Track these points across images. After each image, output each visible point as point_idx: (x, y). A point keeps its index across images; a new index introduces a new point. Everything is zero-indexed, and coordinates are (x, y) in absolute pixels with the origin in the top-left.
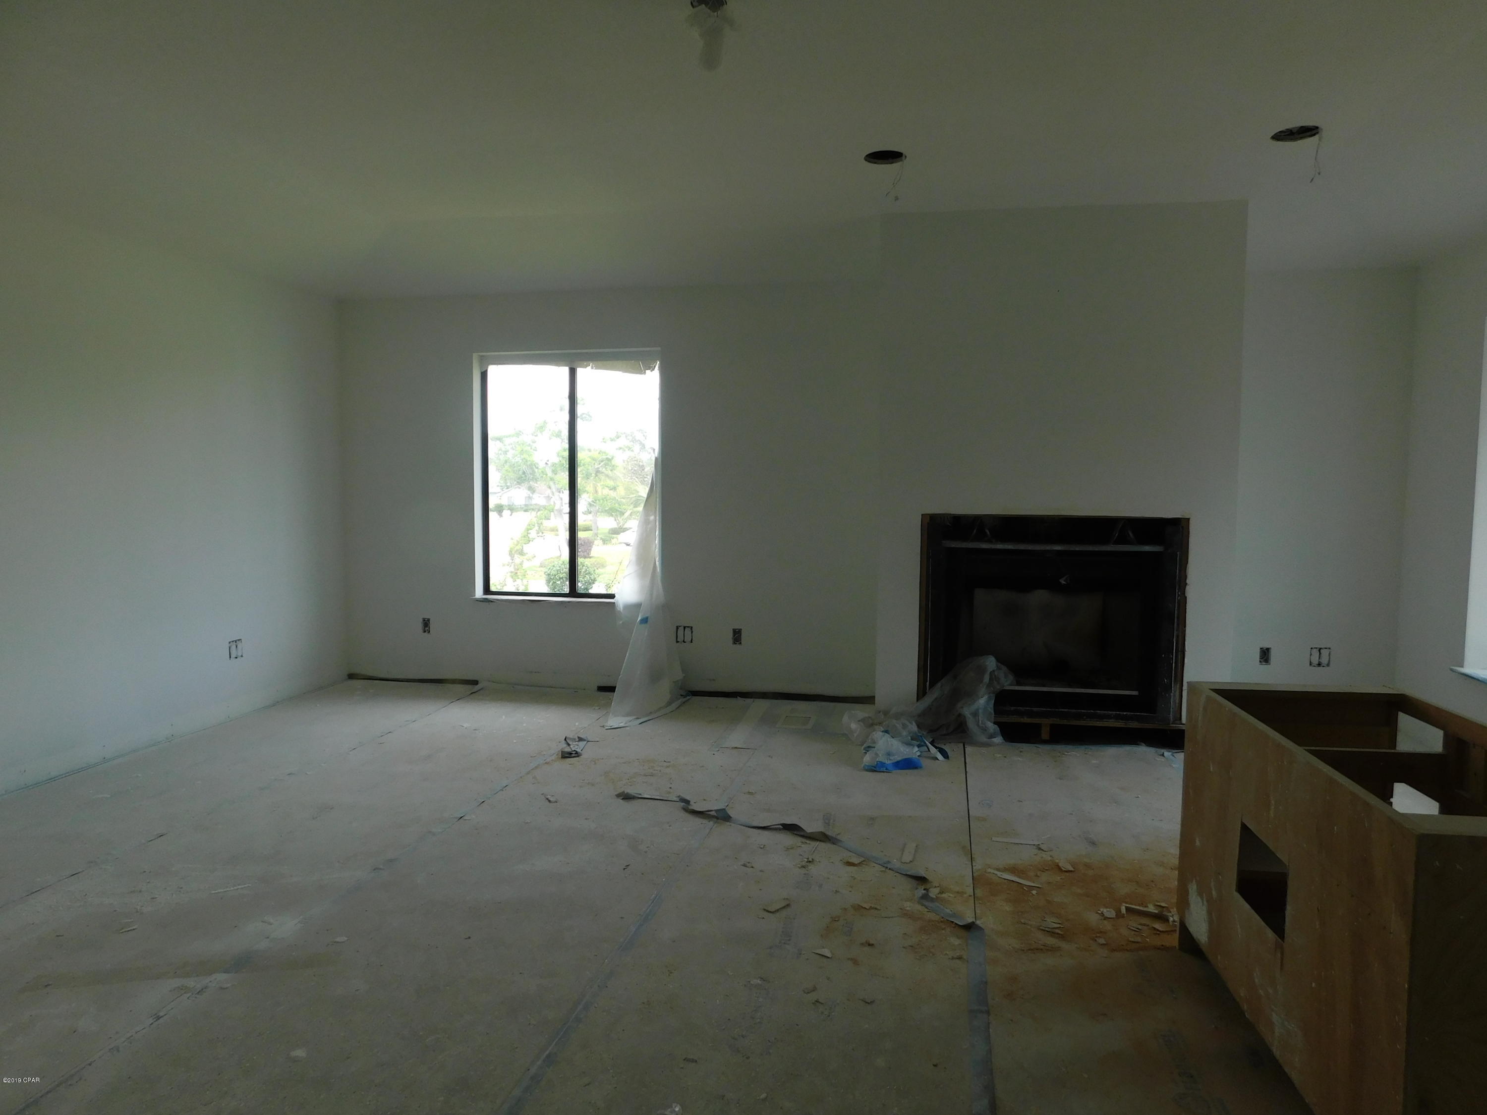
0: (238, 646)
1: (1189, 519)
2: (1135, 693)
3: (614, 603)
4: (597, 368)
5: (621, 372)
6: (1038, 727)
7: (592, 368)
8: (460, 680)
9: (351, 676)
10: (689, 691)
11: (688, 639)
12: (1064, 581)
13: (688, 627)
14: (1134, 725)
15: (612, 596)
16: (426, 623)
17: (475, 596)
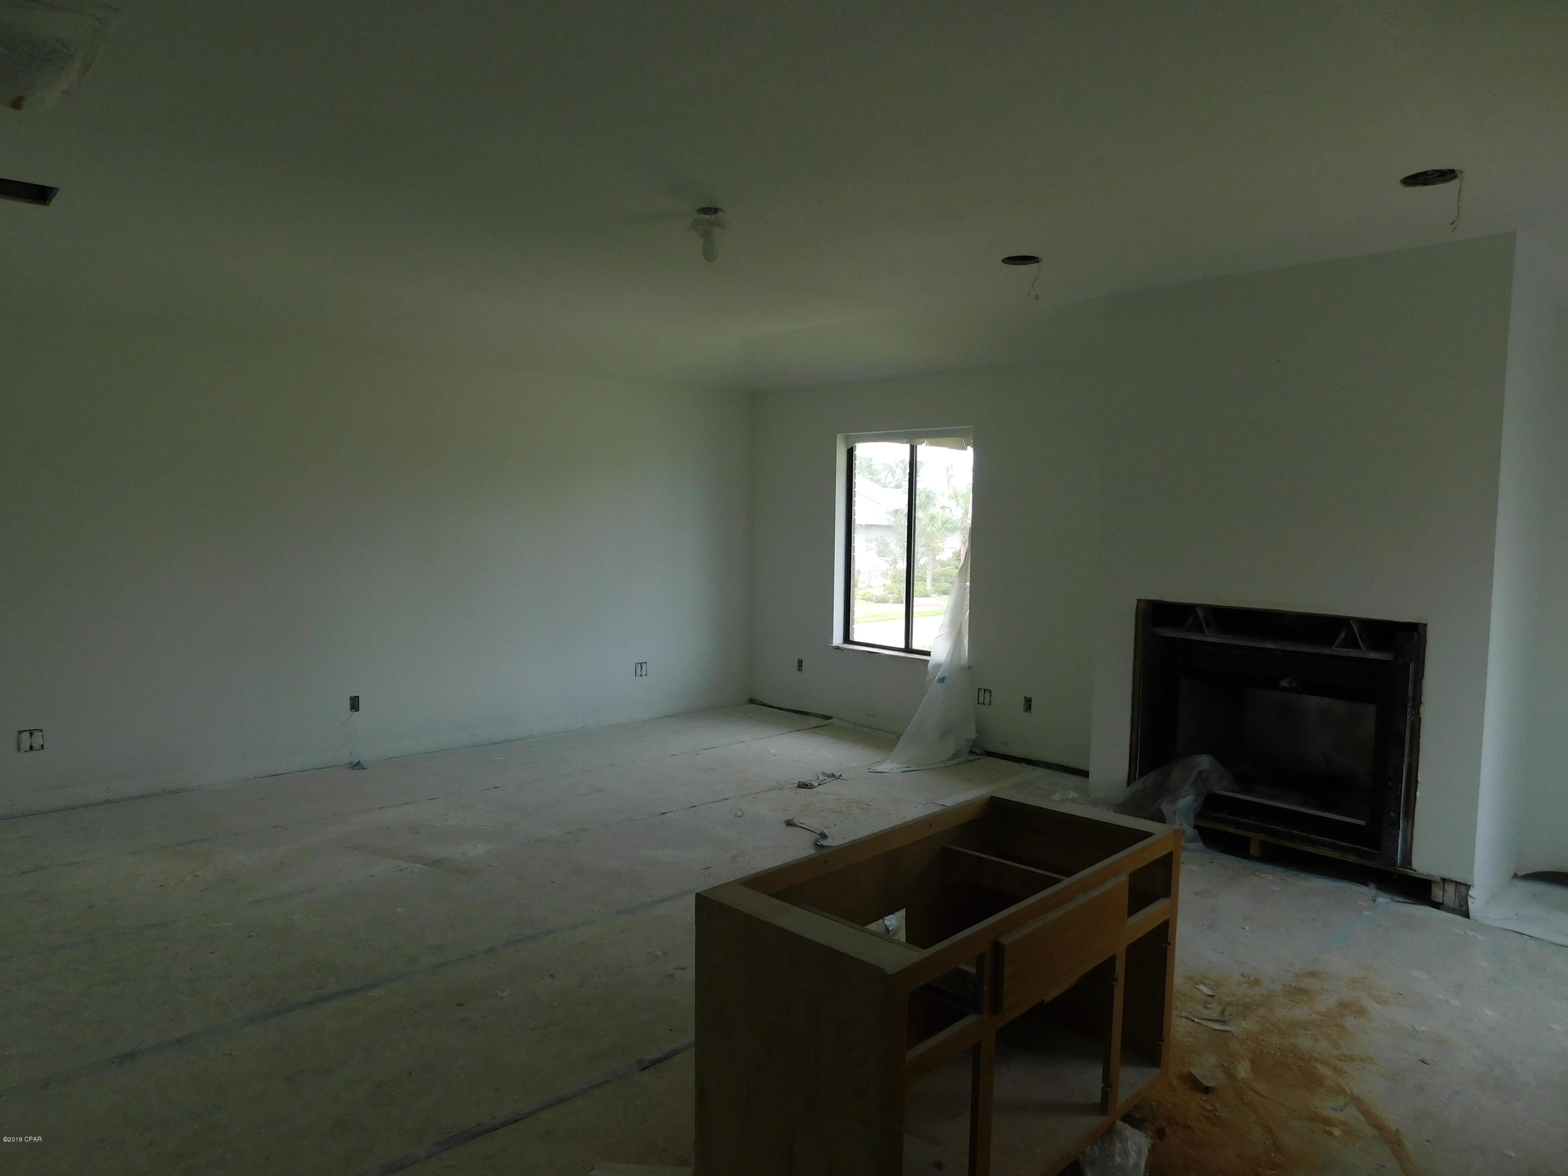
0: (643, 668)
1: (1426, 625)
2: (1362, 823)
3: (928, 661)
4: (931, 444)
5: (947, 448)
6: (1246, 841)
7: (926, 445)
8: (820, 715)
9: (752, 701)
10: (985, 751)
11: (987, 702)
12: (1288, 683)
13: (988, 690)
14: (1352, 859)
15: (928, 653)
16: (800, 663)
17: (832, 644)
